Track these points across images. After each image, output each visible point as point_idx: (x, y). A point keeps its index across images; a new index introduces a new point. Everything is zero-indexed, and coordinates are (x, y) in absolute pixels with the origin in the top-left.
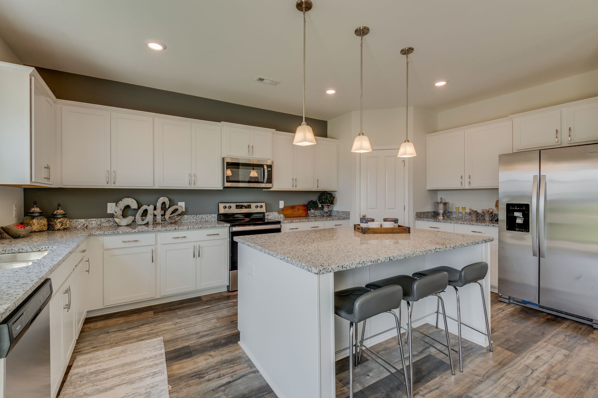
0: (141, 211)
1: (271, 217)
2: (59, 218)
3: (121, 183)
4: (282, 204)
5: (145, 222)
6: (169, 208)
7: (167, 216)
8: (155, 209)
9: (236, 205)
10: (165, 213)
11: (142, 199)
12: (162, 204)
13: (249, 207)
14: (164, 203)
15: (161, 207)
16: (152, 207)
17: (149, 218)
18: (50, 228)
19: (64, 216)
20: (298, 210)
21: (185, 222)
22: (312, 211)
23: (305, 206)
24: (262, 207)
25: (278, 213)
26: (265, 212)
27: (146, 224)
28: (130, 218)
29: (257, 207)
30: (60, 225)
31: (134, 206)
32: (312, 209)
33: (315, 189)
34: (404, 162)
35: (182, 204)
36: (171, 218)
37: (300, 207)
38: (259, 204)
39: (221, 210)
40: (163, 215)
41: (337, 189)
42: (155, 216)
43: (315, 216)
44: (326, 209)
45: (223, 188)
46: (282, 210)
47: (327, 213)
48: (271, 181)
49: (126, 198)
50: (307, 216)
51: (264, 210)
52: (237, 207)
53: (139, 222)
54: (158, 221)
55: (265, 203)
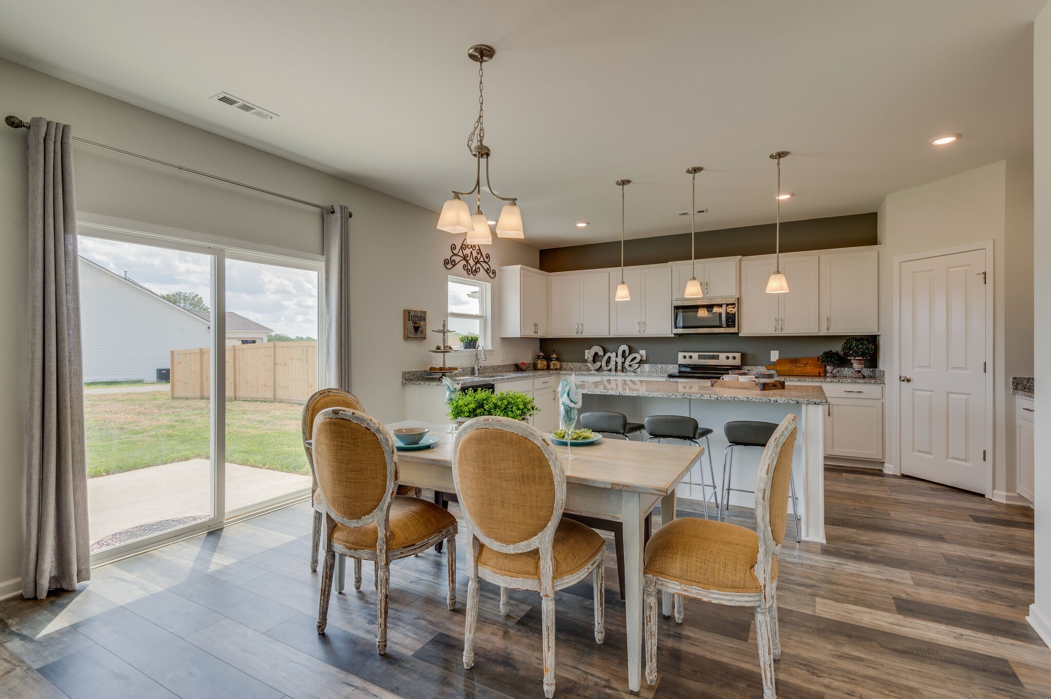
0: (606, 358)
1: (755, 372)
2: (553, 361)
3: (588, 333)
4: (775, 356)
5: (609, 368)
6: (628, 356)
7: (627, 363)
8: (617, 357)
9: (699, 355)
10: (625, 360)
11: (607, 346)
13: (717, 357)
14: (624, 352)
15: (621, 355)
16: (614, 354)
17: (612, 365)
18: (548, 368)
19: (557, 359)
20: (805, 366)
21: (644, 371)
22: (828, 368)
23: (819, 360)
24: (734, 358)
25: (766, 367)
26: (740, 365)
27: (610, 370)
28: (598, 364)
29: (728, 358)
30: (554, 366)
31: (601, 353)
32: (828, 365)
33: (824, 332)
34: (983, 276)
35: (643, 352)
36: (630, 366)
37: (810, 362)
38: (731, 355)
39: (681, 360)
40: (623, 363)
41: (879, 331)
42: (616, 363)
43: (834, 377)
44: (856, 366)
45: (673, 336)
46: (774, 365)
47: (859, 372)
48: (735, 324)
49: (595, 346)
50: (823, 375)
51: (737, 362)
52: (700, 357)
53: (605, 368)
54: (619, 368)
55: (740, 354)
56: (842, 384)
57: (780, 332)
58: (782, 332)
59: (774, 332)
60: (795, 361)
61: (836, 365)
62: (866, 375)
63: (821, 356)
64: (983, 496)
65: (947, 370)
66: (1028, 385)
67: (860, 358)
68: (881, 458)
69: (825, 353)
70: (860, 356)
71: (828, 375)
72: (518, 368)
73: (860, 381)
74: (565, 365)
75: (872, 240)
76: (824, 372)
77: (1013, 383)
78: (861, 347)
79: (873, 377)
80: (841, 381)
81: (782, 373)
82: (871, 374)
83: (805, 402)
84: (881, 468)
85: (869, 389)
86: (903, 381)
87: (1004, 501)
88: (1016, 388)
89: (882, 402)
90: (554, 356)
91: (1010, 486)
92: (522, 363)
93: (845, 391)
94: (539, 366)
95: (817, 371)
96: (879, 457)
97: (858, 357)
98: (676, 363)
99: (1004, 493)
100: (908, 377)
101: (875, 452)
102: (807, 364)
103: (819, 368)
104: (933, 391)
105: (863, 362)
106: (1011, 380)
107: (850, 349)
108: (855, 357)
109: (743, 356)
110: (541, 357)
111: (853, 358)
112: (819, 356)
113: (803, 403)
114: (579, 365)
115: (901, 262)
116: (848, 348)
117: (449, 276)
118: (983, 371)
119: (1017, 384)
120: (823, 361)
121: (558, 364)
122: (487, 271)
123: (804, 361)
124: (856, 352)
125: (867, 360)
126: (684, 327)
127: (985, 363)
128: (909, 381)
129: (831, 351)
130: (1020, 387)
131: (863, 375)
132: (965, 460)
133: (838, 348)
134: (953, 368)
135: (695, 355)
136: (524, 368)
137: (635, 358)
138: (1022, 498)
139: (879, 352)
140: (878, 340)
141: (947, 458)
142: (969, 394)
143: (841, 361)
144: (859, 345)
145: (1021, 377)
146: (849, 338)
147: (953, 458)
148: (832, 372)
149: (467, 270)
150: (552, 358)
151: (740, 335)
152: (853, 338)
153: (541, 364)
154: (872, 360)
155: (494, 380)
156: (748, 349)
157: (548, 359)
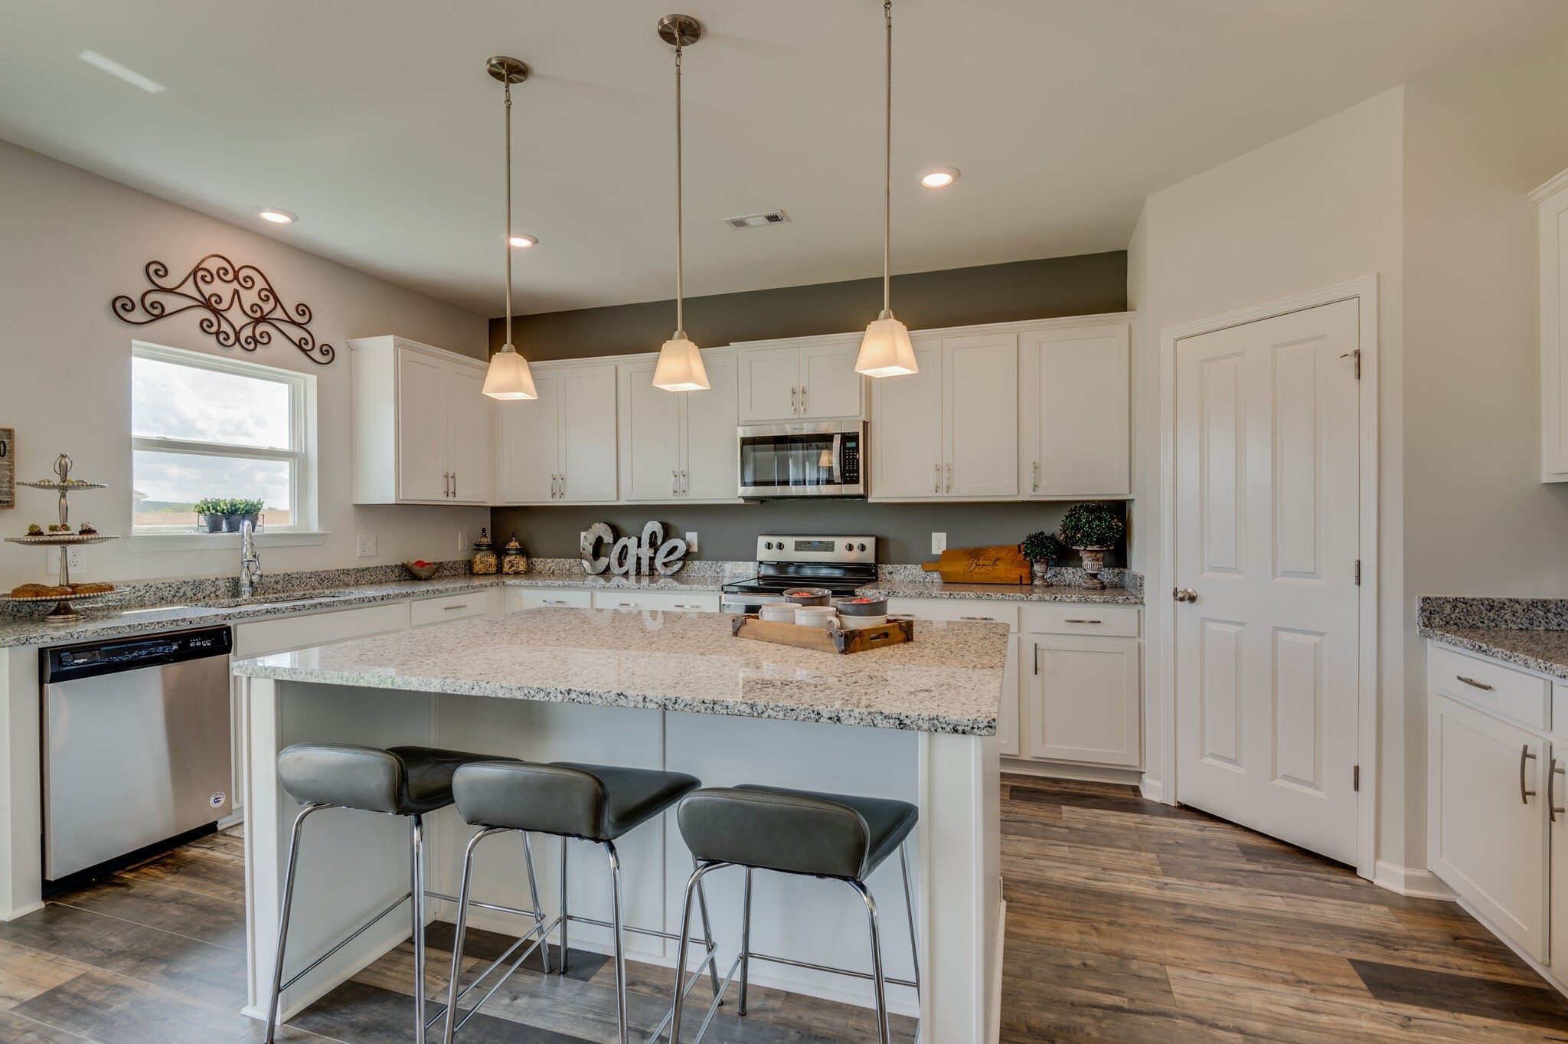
0: (618, 548)
1: (902, 577)
2: (512, 555)
3: (574, 496)
4: (939, 543)
5: (624, 569)
6: (661, 544)
7: (660, 560)
8: (639, 546)
9: (796, 542)
10: (655, 553)
11: (619, 523)
12: (651, 535)
13: (830, 547)
14: (653, 535)
15: (648, 541)
16: (634, 540)
17: (630, 564)
18: (499, 571)
19: (522, 552)
20: (994, 564)
21: (696, 575)
22: (1036, 567)
23: (1020, 551)
24: (863, 548)
25: (922, 566)
26: (873, 561)
27: (626, 574)
28: (603, 562)
29: (850, 548)
30: (512, 566)
31: (608, 538)
32: (1037, 561)
33: (1027, 495)
34: (1353, 361)
35: (692, 537)
36: (665, 564)
37: (1004, 554)
38: (856, 542)
39: (763, 554)
40: (652, 559)
41: (1130, 492)
42: (639, 559)
43: (1048, 586)
44: (1089, 564)
45: (742, 501)
46: (937, 562)
47: (1094, 576)
48: (858, 477)
49: (597, 525)
50: (1025, 583)
51: (869, 556)
52: (799, 546)
53: (615, 568)
54: (645, 569)
55: (873, 539)
56: (1060, 604)
57: (945, 494)
58: (950, 494)
59: (935, 494)
60: (975, 554)
61: (1051, 563)
62: (1106, 581)
63: (1023, 543)
64: (1352, 870)
65: (1273, 579)
66: (1453, 616)
67: (1095, 548)
68: (1138, 765)
69: (1030, 538)
70: (1096, 543)
71: (1036, 582)
72: (410, 574)
73: (1096, 597)
74: (538, 563)
75: (1118, 303)
76: (1029, 576)
77: (1423, 610)
78: (1097, 526)
79: (1119, 587)
80: (1059, 598)
81: (953, 579)
82: (1116, 580)
83: (926, 726)
84: (1136, 784)
85: (1113, 615)
86: (1182, 599)
87: (1401, 890)
88: (1428, 624)
89: (1139, 644)
90: (514, 544)
91: (1414, 855)
92: (419, 562)
93: (1068, 621)
94: (478, 567)
95: (1015, 573)
96: (1131, 761)
97: (1091, 545)
98: (755, 560)
99: (1401, 871)
100: (1190, 590)
101: (1125, 752)
102: (998, 560)
103: (1021, 567)
104: (1243, 624)
105: (1100, 556)
106: (1417, 605)
107: (1077, 528)
108: (1086, 546)
109: (880, 543)
110: (484, 548)
111: (1083, 548)
112: (1020, 543)
113: (919, 728)
114: (567, 563)
115: (1176, 340)
116: (1073, 527)
117: (134, 342)
118: (1354, 580)
119: (1431, 613)
120: (1026, 555)
121: (521, 564)
122: (300, 347)
123: (993, 554)
124: (1089, 535)
125: (1109, 551)
126: (755, 484)
127: (1359, 562)
128: (1192, 599)
129: (1042, 533)
130: (1437, 620)
131: (1102, 583)
132: (1312, 785)
133: (1053, 526)
134: (1287, 573)
135: (789, 542)
136: (423, 573)
137: (674, 549)
138: (1438, 883)
139: (1130, 534)
140: (1130, 511)
141: (1274, 777)
142: (1322, 634)
143: (1060, 553)
144: (1093, 520)
145: (1439, 596)
146: (1076, 507)
147: (1286, 777)
148: (1043, 577)
149: (217, 334)
150: (509, 550)
151: (870, 500)
152: (1082, 506)
153: (485, 560)
154: (1118, 553)
155: (229, 616)
156: (887, 528)
157: (498, 549)
